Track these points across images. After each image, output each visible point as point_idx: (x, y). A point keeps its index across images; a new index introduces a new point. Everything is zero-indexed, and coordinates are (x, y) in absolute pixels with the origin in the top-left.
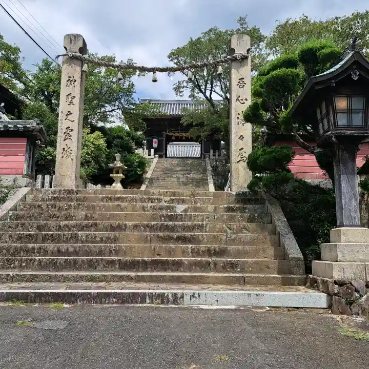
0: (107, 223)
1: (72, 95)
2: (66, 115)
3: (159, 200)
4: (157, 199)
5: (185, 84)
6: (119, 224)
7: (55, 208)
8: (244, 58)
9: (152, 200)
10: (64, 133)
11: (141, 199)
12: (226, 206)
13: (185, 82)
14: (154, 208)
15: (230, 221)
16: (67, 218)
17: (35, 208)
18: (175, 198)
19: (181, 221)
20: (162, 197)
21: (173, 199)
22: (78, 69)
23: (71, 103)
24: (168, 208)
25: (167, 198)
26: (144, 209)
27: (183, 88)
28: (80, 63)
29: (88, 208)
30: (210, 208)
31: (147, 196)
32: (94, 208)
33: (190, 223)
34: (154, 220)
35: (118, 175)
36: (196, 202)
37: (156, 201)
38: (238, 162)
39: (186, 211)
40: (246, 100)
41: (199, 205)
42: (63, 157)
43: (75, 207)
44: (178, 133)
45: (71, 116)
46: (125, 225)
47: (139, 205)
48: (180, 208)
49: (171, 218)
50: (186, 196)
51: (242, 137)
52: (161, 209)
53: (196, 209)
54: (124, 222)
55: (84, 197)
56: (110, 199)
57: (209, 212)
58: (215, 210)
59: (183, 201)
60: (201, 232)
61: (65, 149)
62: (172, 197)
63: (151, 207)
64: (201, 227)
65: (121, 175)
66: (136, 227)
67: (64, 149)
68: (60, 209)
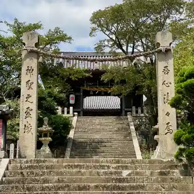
0: (76, 185)
1: (30, 82)
2: (26, 98)
3: (108, 167)
4: (107, 166)
5: (106, 43)
6: (84, 185)
7: (33, 174)
8: (168, 51)
9: (103, 167)
10: (25, 113)
11: (94, 166)
12: (159, 171)
13: (106, 41)
14: (106, 173)
15: (163, 182)
16: (45, 181)
17: (18, 174)
18: (120, 165)
19: (128, 183)
20: (110, 165)
21: (119, 166)
22: (35, 61)
23: (30, 88)
24: (116, 173)
25: (115, 165)
26: (98, 174)
27: (105, 47)
28: (36, 55)
29: (58, 174)
30: (148, 172)
31: (98, 164)
32: (62, 174)
33: (134, 184)
34: (108, 182)
35: (47, 139)
36: (136, 168)
37: (106, 168)
38: (166, 134)
39: (129, 175)
40: (170, 84)
41: (138, 170)
42: (24, 132)
43: (47, 173)
44: (97, 88)
45: (30, 98)
46: (89, 186)
47: (94, 171)
48: (125, 173)
49: (120, 180)
50: (128, 164)
51: (168, 114)
52: (111, 173)
53: (137, 174)
54: (88, 184)
55: (52, 166)
56: (72, 167)
57: (147, 175)
58: (152, 174)
59: (126, 168)
60: (143, 190)
61: (27, 125)
62: (118, 165)
63: (103, 173)
64: (143, 187)
65: (50, 138)
66: (97, 187)
67: (25, 125)
68: (37, 175)
